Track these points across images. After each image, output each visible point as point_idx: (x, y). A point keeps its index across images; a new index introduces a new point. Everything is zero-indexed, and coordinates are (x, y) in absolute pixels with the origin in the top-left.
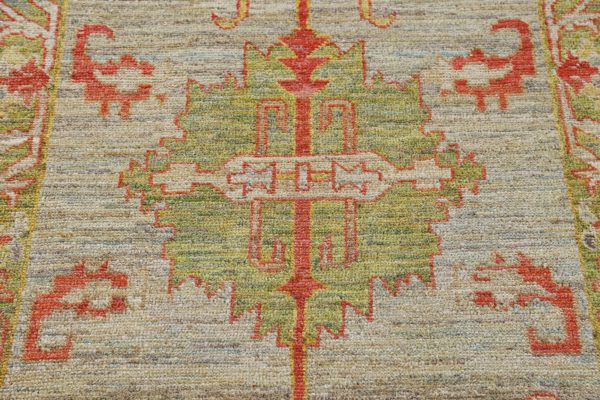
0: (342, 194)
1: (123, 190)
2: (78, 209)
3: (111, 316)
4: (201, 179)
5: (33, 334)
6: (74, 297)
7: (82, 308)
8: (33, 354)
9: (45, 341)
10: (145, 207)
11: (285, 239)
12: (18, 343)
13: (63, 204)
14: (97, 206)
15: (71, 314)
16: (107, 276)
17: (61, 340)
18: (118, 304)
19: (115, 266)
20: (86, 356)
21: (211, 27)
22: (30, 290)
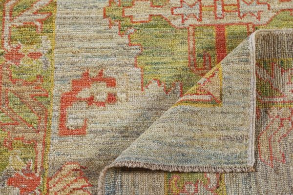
0: (245, 20)
1: (107, 21)
2: (80, 34)
3: (108, 106)
4: (155, 12)
5: (63, 118)
6: (84, 94)
7: (91, 101)
8: (65, 132)
9: (70, 123)
10: (122, 32)
11: (211, 53)
12: (55, 124)
13: (69, 30)
14: (91, 32)
15: (84, 105)
16: (103, 80)
17: (80, 122)
18: (112, 98)
19: (108, 73)
20: (96, 133)
22: (58, 89)
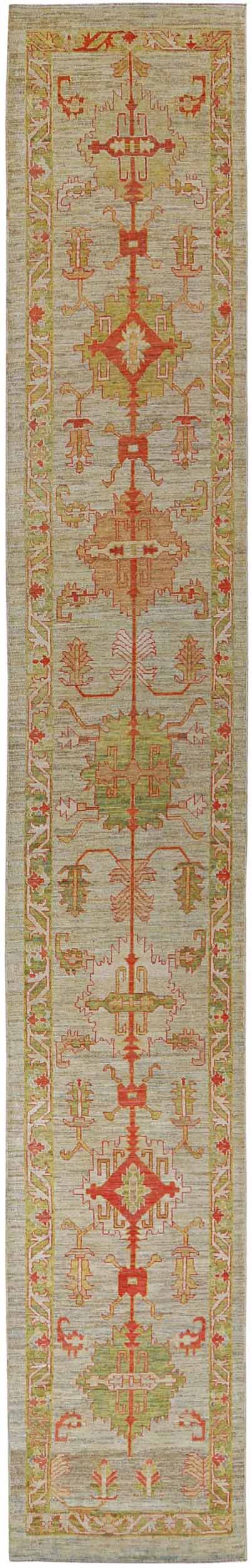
0: (143, 1388)
1: (77, 1386)
2: (65, 1392)
3: (78, 1428)
4: (101, 1382)
5: (57, 1433)
6: (67, 1422)
7: (69, 1425)
8: (57, 1439)
9: (60, 1435)
10: (84, 1391)
11: (126, 1403)
12: (53, 1436)
13: (60, 1391)
14: (70, 1391)
15: (66, 1427)
16: (76, 1415)
17: (65, 1435)
18: (79, 1425)
19: (78, 1412)
20: (72, 1441)
21: (101, 1319)
22: (55, 1420)
